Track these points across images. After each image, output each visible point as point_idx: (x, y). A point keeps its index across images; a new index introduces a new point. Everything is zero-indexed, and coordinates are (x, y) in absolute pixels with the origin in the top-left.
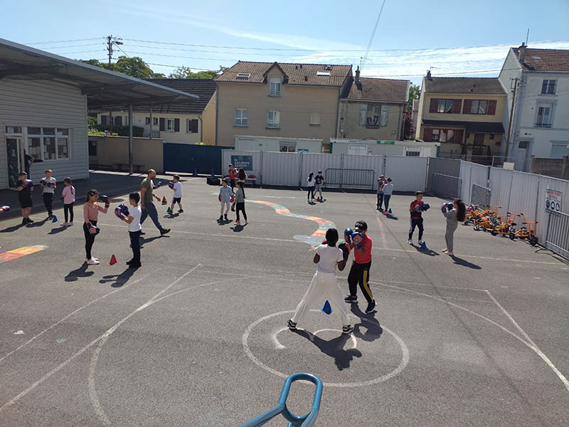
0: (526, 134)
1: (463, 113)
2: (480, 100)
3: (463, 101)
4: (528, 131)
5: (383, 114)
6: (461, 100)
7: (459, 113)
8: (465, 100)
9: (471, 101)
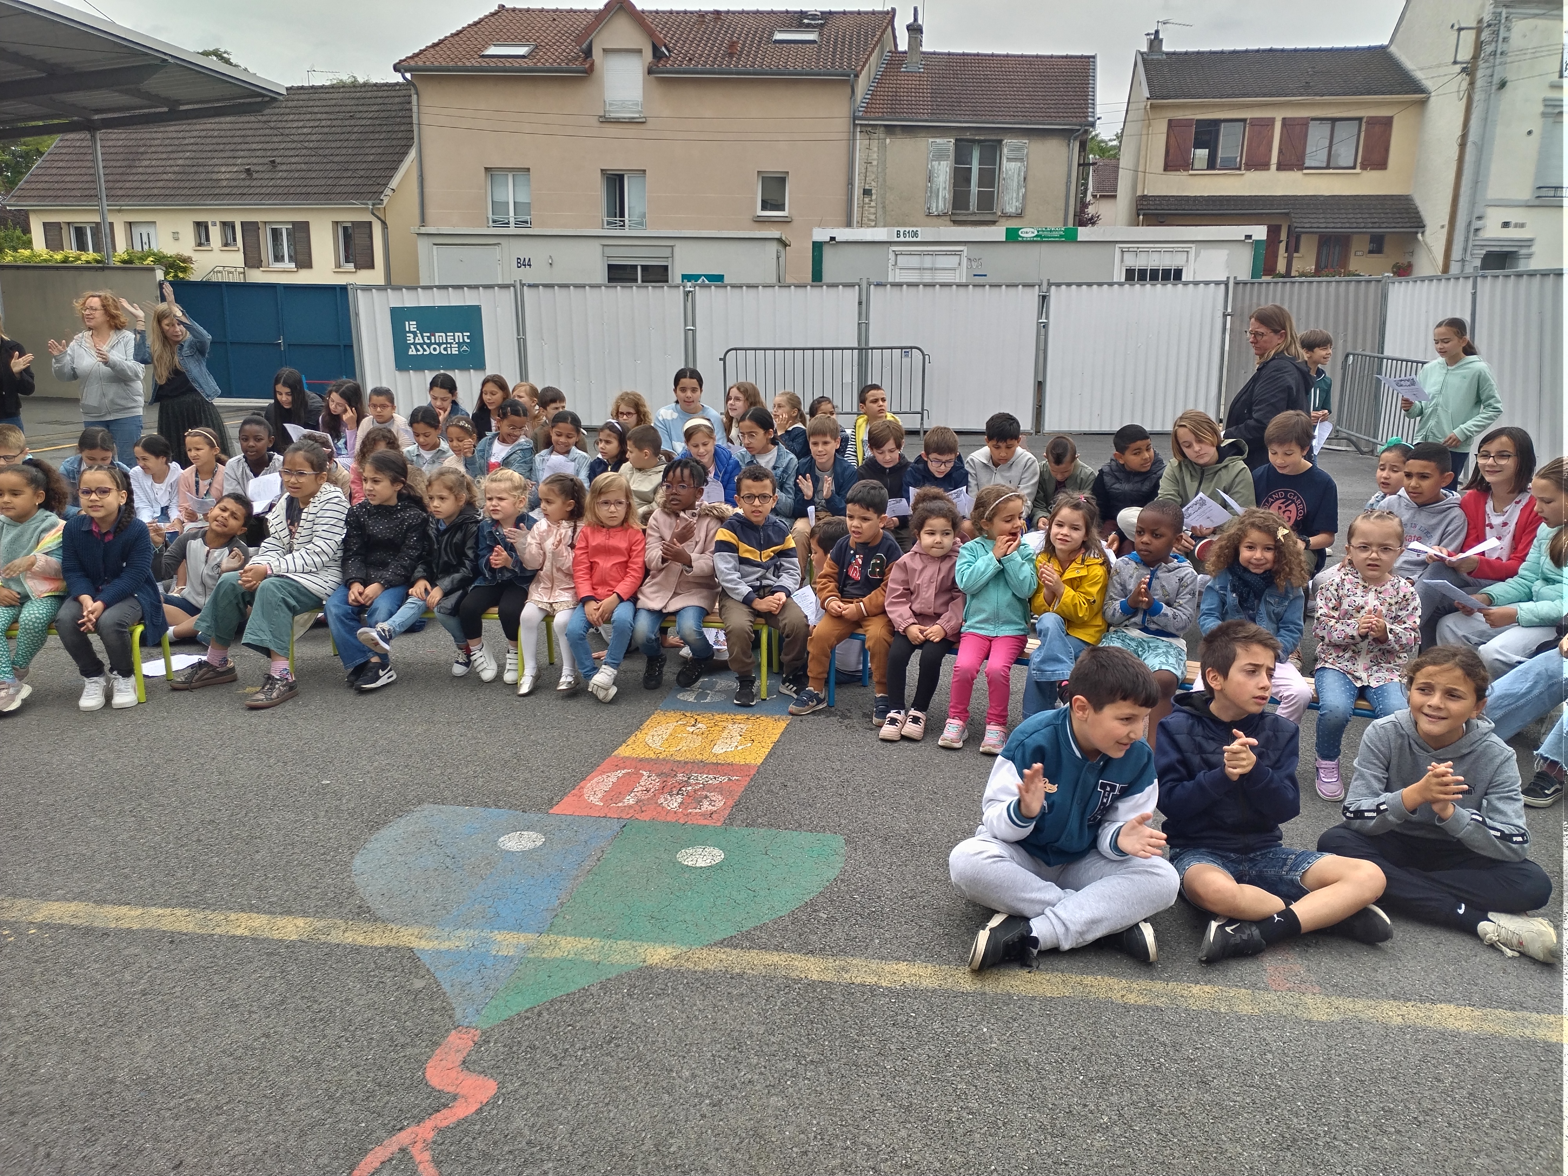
0: (1506, 225)
1: (1278, 169)
2: (1334, 120)
3: (1278, 126)
4: (1513, 215)
5: (1010, 168)
6: (1272, 121)
7: (1265, 166)
8: (1284, 119)
9: (1304, 123)
